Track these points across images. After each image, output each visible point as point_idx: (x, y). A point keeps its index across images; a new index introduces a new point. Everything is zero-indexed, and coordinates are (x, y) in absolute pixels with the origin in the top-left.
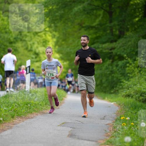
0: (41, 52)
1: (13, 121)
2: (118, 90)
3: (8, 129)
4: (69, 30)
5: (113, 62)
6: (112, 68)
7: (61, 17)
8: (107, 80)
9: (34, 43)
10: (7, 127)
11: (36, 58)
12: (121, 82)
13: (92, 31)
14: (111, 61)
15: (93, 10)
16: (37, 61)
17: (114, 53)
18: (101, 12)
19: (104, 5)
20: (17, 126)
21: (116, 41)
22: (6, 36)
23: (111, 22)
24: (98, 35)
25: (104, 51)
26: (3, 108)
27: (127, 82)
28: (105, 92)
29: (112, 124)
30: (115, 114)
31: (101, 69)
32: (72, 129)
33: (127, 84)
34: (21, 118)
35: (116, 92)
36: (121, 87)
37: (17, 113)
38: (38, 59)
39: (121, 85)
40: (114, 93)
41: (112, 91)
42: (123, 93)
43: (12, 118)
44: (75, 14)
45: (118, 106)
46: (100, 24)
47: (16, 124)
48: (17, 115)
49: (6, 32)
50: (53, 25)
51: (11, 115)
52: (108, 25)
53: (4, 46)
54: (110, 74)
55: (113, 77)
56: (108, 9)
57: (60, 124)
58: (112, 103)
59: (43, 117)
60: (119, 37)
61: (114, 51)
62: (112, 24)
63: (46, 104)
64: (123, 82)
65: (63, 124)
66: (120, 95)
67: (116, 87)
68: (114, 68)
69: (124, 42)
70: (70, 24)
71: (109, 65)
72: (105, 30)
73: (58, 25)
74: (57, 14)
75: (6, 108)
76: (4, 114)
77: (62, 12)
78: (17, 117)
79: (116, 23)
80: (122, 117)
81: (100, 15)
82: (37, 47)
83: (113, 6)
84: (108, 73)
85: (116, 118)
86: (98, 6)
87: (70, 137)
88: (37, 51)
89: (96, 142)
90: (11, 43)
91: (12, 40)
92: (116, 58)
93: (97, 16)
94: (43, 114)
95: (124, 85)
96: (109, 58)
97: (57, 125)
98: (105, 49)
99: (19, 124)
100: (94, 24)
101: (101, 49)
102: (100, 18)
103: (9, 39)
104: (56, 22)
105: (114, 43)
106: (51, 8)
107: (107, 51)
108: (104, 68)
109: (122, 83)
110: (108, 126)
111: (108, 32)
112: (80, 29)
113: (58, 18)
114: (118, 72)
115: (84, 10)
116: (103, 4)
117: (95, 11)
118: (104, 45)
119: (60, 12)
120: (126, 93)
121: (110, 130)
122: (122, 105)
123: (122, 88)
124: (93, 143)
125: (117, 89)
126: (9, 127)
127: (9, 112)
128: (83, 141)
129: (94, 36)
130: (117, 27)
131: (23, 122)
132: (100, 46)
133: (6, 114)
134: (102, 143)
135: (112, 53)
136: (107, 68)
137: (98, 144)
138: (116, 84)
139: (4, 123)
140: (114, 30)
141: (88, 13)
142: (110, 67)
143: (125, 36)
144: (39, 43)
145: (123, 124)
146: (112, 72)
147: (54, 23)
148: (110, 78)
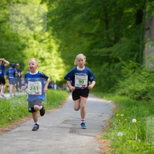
0: (46, 57)
1: (21, 120)
2: (114, 90)
3: (17, 127)
4: (70, 37)
5: (109, 65)
6: (109, 70)
7: (63, 25)
8: (105, 81)
9: (39, 50)
10: (15, 126)
11: (42, 62)
12: (117, 82)
13: (91, 38)
14: (108, 63)
15: (91, 18)
16: (43, 66)
17: (111, 57)
18: (98, 21)
19: (101, 14)
20: (24, 125)
21: (112, 46)
22: (15, 43)
23: (107, 29)
24: (96, 41)
25: (102, 55)
26: (12, 109)
27: (122, 82)
28: (104, 92)
29: (109, 120)
30: (112, 112)
31: (99, 71)
32: (73, 126)
33: (122, 84)
34: (28, 117)
35: (113, 92)
36: (117, 87)
37: (24, 113)
38: (43, 63)
39: (117, 85)
40: (112, 92)
41: (110, 91)
42: (120, 92)
43: (20, 117)
44: (75, 23)
45: (115, 104)
46: (98, 32)
47: (24, 123)
48: (24, 115)
49: (15, 40)
50: (56, 33)
51: (19, 114)
52: (105, 31)
53: (13, 52)
54: (107, 75)
55: (110, 78)
56: (104, 17)
57: (63, 122)
58: (110, 101)
59: (48, 116)
60: (115, 42)
61: (111, 55)
62: (109, 31)
63: (50, 104)
64: (119, 82)
65: (66, 122)
66: (116, 94)
67: (113, 87)
68: (111, 70)
69: (119, 47)
70: (71, 32)
71: (106, 67)
72: (102, 37)
73: (61, 32)
74: (59, 23)
75: (14, 109)
76: (13, 114)
77: (64, 21)
78: (24, 117)
79: (111, 29)
80: (118, 114)
81: (97, 23)
82: (43, 53)
83: (109, 15)
84: (106, 74)
85: (112, 114)
86: (96, 15)
87: (71, 133)
88: (43, 57)
89: (94, 136)
90: (19, 50)
91: (20, 47)
92: (113, 60)
93: (95, 24)
94: (48, 113)
95: (120, 85)
96: (107, 61)
97: (60, 123)
98: (103, 54)
99: (26, 122)
100: (93, 32)
101: (98, 54)
102: (98, 26)
103: (18, 46)
104: (58, 30)
105: (111, 48)
106: (53, 17)
107: (104, 55)
108: (102, 70)
109: (118, 84)
110: (105, 122)
111: (105, 38)
112: (80, 36)
113: (60, 26)
114: (114, 73)
115: (83, 19)
116: (99, 14)
117: (93, 20)
118: (101, 50)
119: (62, 21)
120: (122, 92)
121: (107, 126)
122: (118, 103)
123: (119, 88)
124: (92, 138)
125: (114, 88)
126: (17, 126)
127: (17, 112)
128: (82, 136)
129: (93, 42)
130: (113, 34)
131: (29, 121)
132: (98, 50)
133: (15, 113)
134: (99, 138)
135: (108, 56)
136: (105, 70)
137: (96, 138)
138: (113, 84)
139: (13, 122)
140: (110, 36)
141: (87, 22)
142: (108, 69)
143: (120, 42)
144: (45, 49)
145: (117, 120)
146: (109, 74)
147: (57, 31)
148: (108, 79)
